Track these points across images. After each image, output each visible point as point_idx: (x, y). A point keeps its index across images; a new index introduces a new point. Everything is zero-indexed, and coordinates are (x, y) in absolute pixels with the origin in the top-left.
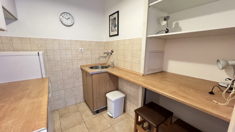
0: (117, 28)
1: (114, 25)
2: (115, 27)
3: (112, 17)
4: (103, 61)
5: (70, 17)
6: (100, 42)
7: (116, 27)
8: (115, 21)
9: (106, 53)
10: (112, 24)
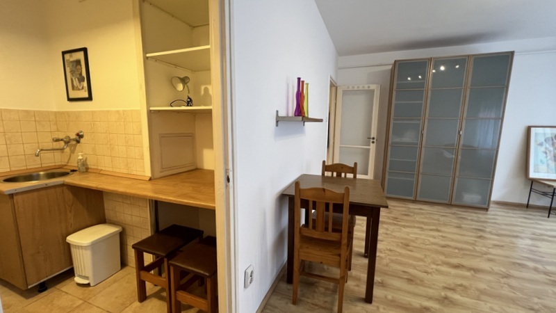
0: (85, 84)
1: (78, 76)
2: (81, 80)
3: (71, 56)
4: (52, 160)
6: (39, 112)
7: (84, 81)
8: (79, 67)
9: (62, 140)
10: (72, 72)
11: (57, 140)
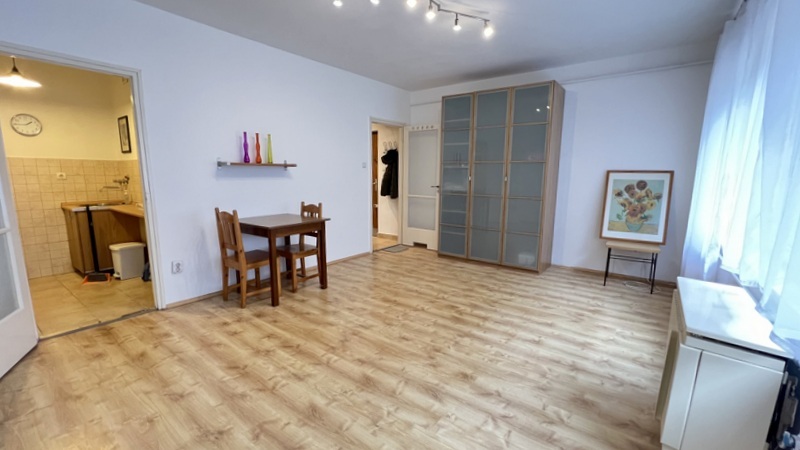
0: (128, 141)
3: (121, 122)
5: (33, 120)
6: (107, 162)
8: (125, 129)
11: (115, 181)
